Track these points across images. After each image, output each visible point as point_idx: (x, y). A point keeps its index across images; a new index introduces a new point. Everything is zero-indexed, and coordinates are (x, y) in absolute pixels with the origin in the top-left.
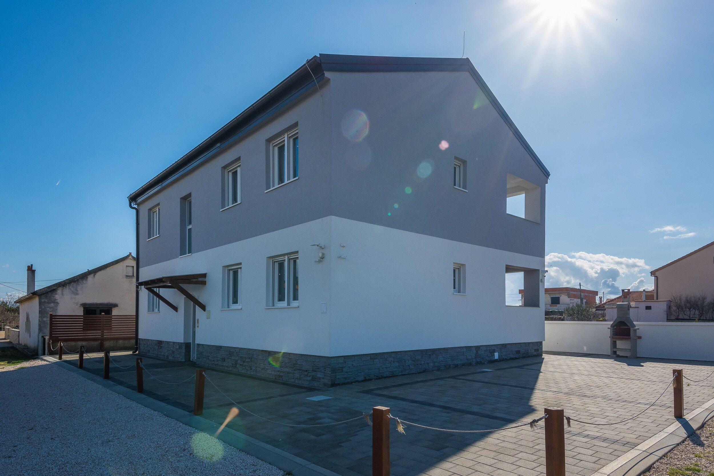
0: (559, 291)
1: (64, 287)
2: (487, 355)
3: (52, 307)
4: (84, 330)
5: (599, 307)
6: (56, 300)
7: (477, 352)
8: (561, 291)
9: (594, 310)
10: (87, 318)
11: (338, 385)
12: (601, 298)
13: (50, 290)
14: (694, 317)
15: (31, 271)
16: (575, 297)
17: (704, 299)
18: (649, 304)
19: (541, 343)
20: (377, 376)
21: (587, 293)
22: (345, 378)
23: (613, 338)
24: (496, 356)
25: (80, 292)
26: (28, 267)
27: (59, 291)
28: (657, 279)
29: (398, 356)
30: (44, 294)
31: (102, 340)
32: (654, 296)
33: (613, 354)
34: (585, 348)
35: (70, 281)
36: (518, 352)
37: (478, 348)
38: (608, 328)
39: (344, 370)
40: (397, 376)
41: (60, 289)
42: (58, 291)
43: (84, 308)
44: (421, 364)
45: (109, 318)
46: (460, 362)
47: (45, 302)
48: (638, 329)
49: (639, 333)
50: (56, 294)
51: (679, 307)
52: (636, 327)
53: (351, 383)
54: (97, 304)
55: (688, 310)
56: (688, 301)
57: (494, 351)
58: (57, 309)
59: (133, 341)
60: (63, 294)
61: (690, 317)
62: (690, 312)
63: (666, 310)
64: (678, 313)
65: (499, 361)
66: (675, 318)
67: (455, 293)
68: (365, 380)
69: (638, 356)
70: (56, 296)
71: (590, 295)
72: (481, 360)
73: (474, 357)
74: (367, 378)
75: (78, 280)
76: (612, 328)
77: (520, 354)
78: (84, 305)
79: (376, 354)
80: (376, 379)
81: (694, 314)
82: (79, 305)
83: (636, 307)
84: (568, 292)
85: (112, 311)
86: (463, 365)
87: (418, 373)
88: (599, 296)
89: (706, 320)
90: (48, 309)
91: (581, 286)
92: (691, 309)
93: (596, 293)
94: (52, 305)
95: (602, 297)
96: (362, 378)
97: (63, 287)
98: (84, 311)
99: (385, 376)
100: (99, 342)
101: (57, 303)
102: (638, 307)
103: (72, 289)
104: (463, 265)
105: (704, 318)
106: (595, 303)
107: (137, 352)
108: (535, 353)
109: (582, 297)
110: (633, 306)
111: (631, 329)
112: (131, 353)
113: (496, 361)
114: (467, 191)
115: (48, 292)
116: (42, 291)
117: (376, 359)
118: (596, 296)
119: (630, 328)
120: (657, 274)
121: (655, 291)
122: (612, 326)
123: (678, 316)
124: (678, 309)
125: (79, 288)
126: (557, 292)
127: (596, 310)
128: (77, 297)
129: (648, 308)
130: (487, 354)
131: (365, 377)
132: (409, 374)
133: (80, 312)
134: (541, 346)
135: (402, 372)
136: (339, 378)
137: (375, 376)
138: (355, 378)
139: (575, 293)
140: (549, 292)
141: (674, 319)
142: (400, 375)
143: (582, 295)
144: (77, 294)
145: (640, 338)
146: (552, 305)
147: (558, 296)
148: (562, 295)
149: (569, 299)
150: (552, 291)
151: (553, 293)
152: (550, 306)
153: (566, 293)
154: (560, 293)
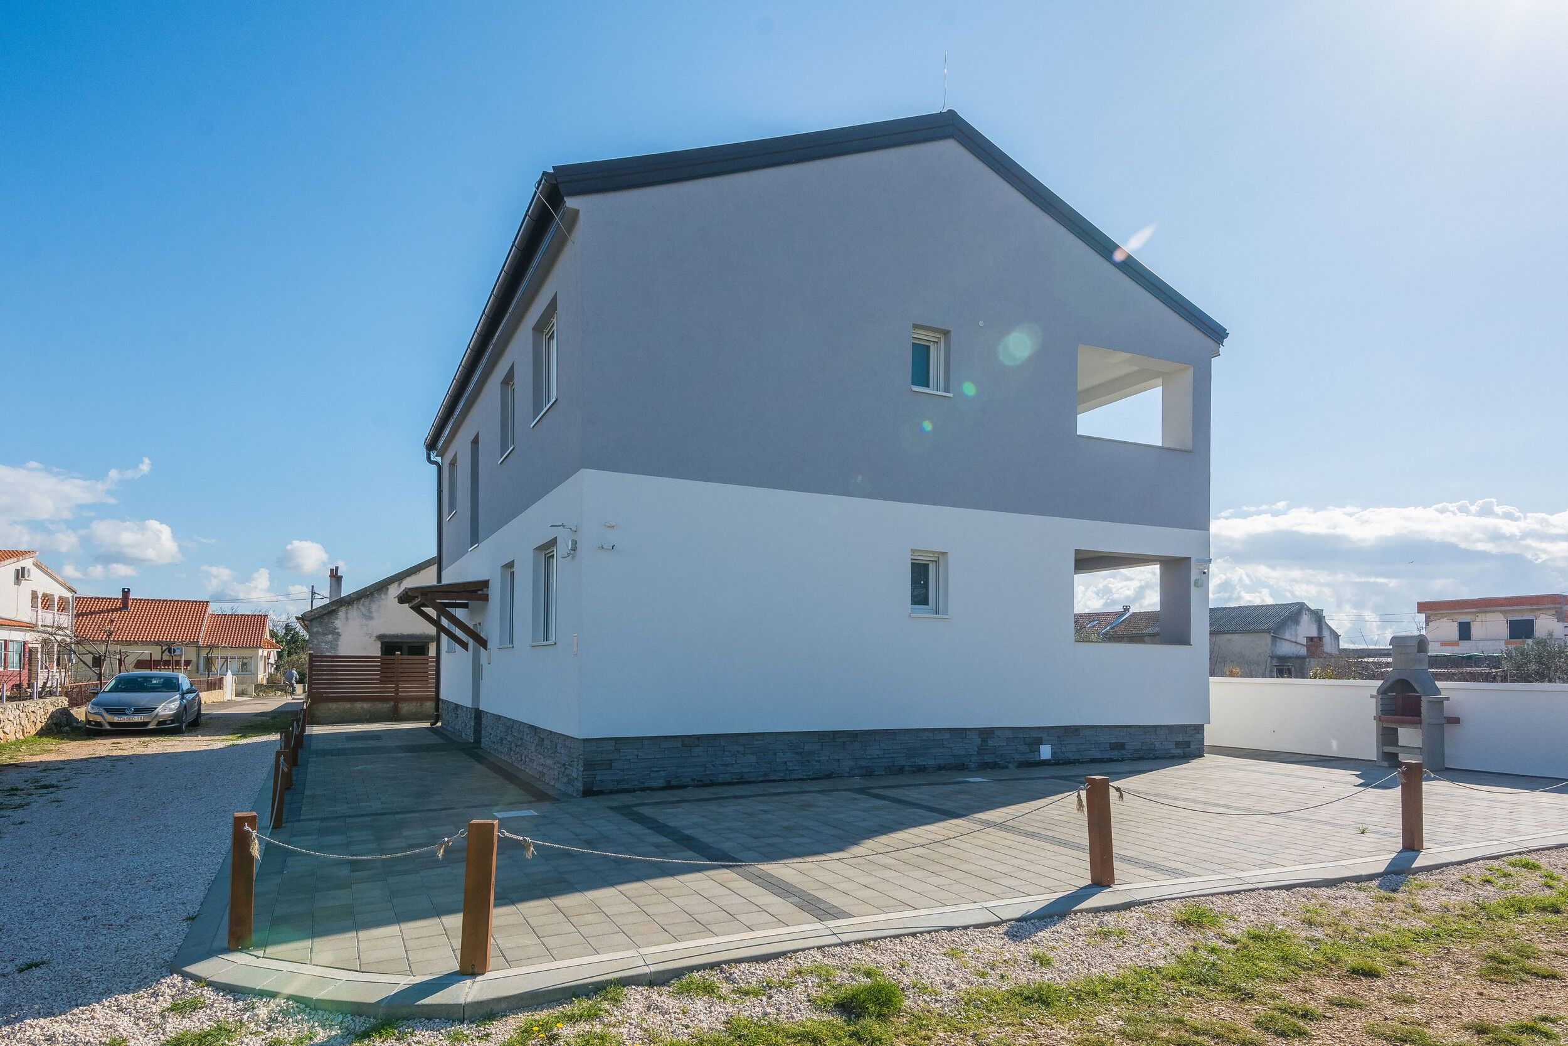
1: (350, 607)
2: (1016, 750)
3: (330, 642)
4: (382, 682)
6: (336, 629)
7: (984, 741)
8: (1537, 604)
10: (387, 662)
11: (601, 793)
13: (326, 611)
15: (336, 577)
19: (1199, 729)
20: (701, 781)
22: (619, 782)
23: (1380, 720)
24: (1046, 752)
25: (375, 615)
26: (332, 570)
27: (342, 614)
29: (756, 743)
30: (317, 618)
31: (397, 700)
33: (1383, 760)
34: (1334, 744)
35: (359, 595)
36: (1115, 747)
37: (986, 734)
38: (1372, 696)
39: (615, 764)
40: (753, 782)
41: (343, 609)
42: (340, 613)
43: (382, 644)
44: (819, 761)
45: (424, 662)
46: (931, 762)
47: (318, 633)
48: (1448, 699)
49: (1449, 709)
50: (337, 619)
52: (1440, 695)
53: (634, 791)
54: (403, 636)
57: (1040, 741)
58: (337, 645)
59: (430, 705)
60: (347, 619)
65: (1053, 764)
67: (912, 615)
68: (668, 787)
69: (1447, 766)
70: (336, 622)
72: (997, 760)
73: (976, 753)
74: (673, 783)
75: (372, 594)
76: (1380, 696)
77: (1123, 752)
78: (380, 637)
79: (699, 738)
80: (698, 786)
82: (374, 638)
84: (1558, 606)
85: (428, 648)
86: (940, 768)
87: (810, 779)
90: (323, 644)
94: (330, 637)
96: (661, 783)
97: (348, 606)
98: (381, 648)
99: (720, 780)
100: (392, 703)
101: (338, 634)
103: (363, 609)
104: (944, 554)
107: (439, 724)
108: (1179, 751)
111: (1423, 698)
112: (428, 725)
113: (1045, 763)
114: (951, 395)
115: (322, 616)
116: (313, 613)
117: (698, 746)
119: (1420, 697)
122: (1382, 691)
125: (374, 607)
126: (1524, 607)
128: (371, 623)
130: (1015, 747)
131: (669, 782)
132: (784, 780)
133: (375, 650)
134: (1198, 736)
135: (765, 775)
136: (601, 781)
137: (693, 780)
138: (643, 783)
140: (1503, 608)
142: (762, 782)
144: (371, 618)
145: (1456, 721)
146: (1513, 640)
147: (1527, 617)
148: (1538, 613)
149: (1561, 625)
150: (1511, 605)
151: (1513, 611)
152: (1506, 643)
153: (1550, 609)
154: (1532, 610)
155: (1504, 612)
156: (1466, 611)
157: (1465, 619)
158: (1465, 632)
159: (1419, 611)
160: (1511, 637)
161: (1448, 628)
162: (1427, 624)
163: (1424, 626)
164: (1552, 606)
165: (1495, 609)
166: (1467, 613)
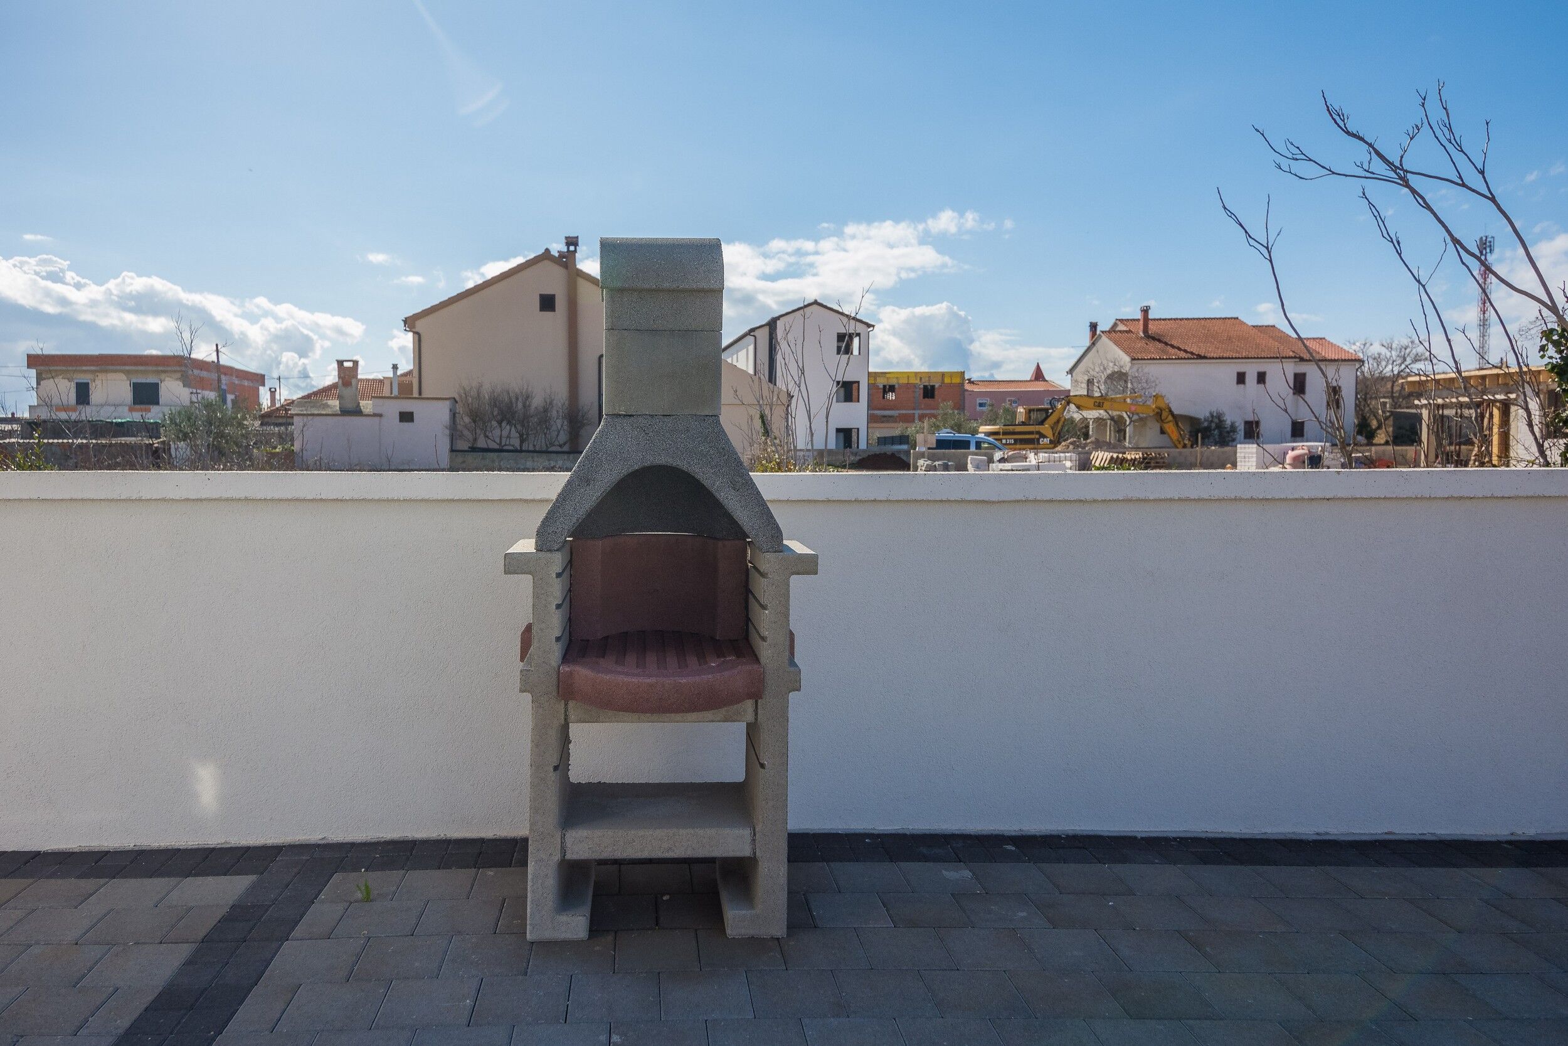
0: (157, 365)
5: (268, 415)
8: (164, 365)
9: (257, 423)
12: (273, 393)
14: (508, 443)
16: (201, 384)
17: (528, 397)
18: (407, 406)
21: (237, 377)
28: (420, 341)
32: (412, 384)
51: (477, 417)
55: (494, 423)
56: (495, 402)
61: (500, 444)
62: (501, 431)
63: (448, 423)
64: (476, 434)
66: (469, 447)
71: (246, 383)
81: (508, 437)
83: (375, 415)
84: (183, 369)
88: (267, 387)
89: (535, 451)
91: (220, 354)
92: (504, 424)
93: (260, 379)
95: (276, 390)
102: (380, 415)
105: (531, 448)
106: (259, 405)
109: (224, 387)
110: (368, 410)
118: (261, 388)
120: (420, 325)
121: (416, 374)
123: (475, 440)
124: (474, 422)
126: (150, 368)
127: (262, 424)
129: (406, 417)
139: (204, 374)
140: (127, 368)
141: (466, 448)
143: (224, 382)
146: (138, 407)
147: (151, 379)
148: (163, 376)
149: (187, 391)
150: (135, 364)
151: (137, 372)
152: (131, 410)
153: (175, 371)
154: (158, 372)
155: (127, 373)
156: (84, 368)
157: (83, 378)
158: (83, 394)
159: (29, 366)
160: (135, 403)
161: (64, 389)
162: (38, 383)
163: (35, 386)
164: (178, 369)
165: (118, 368)
166: (85, 372)
